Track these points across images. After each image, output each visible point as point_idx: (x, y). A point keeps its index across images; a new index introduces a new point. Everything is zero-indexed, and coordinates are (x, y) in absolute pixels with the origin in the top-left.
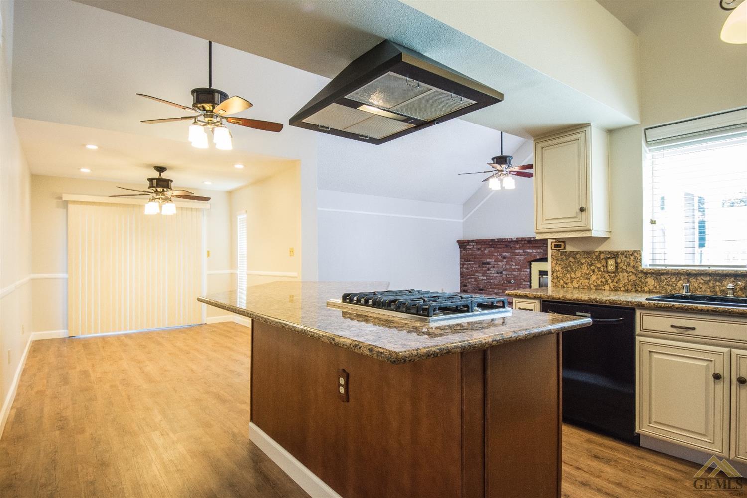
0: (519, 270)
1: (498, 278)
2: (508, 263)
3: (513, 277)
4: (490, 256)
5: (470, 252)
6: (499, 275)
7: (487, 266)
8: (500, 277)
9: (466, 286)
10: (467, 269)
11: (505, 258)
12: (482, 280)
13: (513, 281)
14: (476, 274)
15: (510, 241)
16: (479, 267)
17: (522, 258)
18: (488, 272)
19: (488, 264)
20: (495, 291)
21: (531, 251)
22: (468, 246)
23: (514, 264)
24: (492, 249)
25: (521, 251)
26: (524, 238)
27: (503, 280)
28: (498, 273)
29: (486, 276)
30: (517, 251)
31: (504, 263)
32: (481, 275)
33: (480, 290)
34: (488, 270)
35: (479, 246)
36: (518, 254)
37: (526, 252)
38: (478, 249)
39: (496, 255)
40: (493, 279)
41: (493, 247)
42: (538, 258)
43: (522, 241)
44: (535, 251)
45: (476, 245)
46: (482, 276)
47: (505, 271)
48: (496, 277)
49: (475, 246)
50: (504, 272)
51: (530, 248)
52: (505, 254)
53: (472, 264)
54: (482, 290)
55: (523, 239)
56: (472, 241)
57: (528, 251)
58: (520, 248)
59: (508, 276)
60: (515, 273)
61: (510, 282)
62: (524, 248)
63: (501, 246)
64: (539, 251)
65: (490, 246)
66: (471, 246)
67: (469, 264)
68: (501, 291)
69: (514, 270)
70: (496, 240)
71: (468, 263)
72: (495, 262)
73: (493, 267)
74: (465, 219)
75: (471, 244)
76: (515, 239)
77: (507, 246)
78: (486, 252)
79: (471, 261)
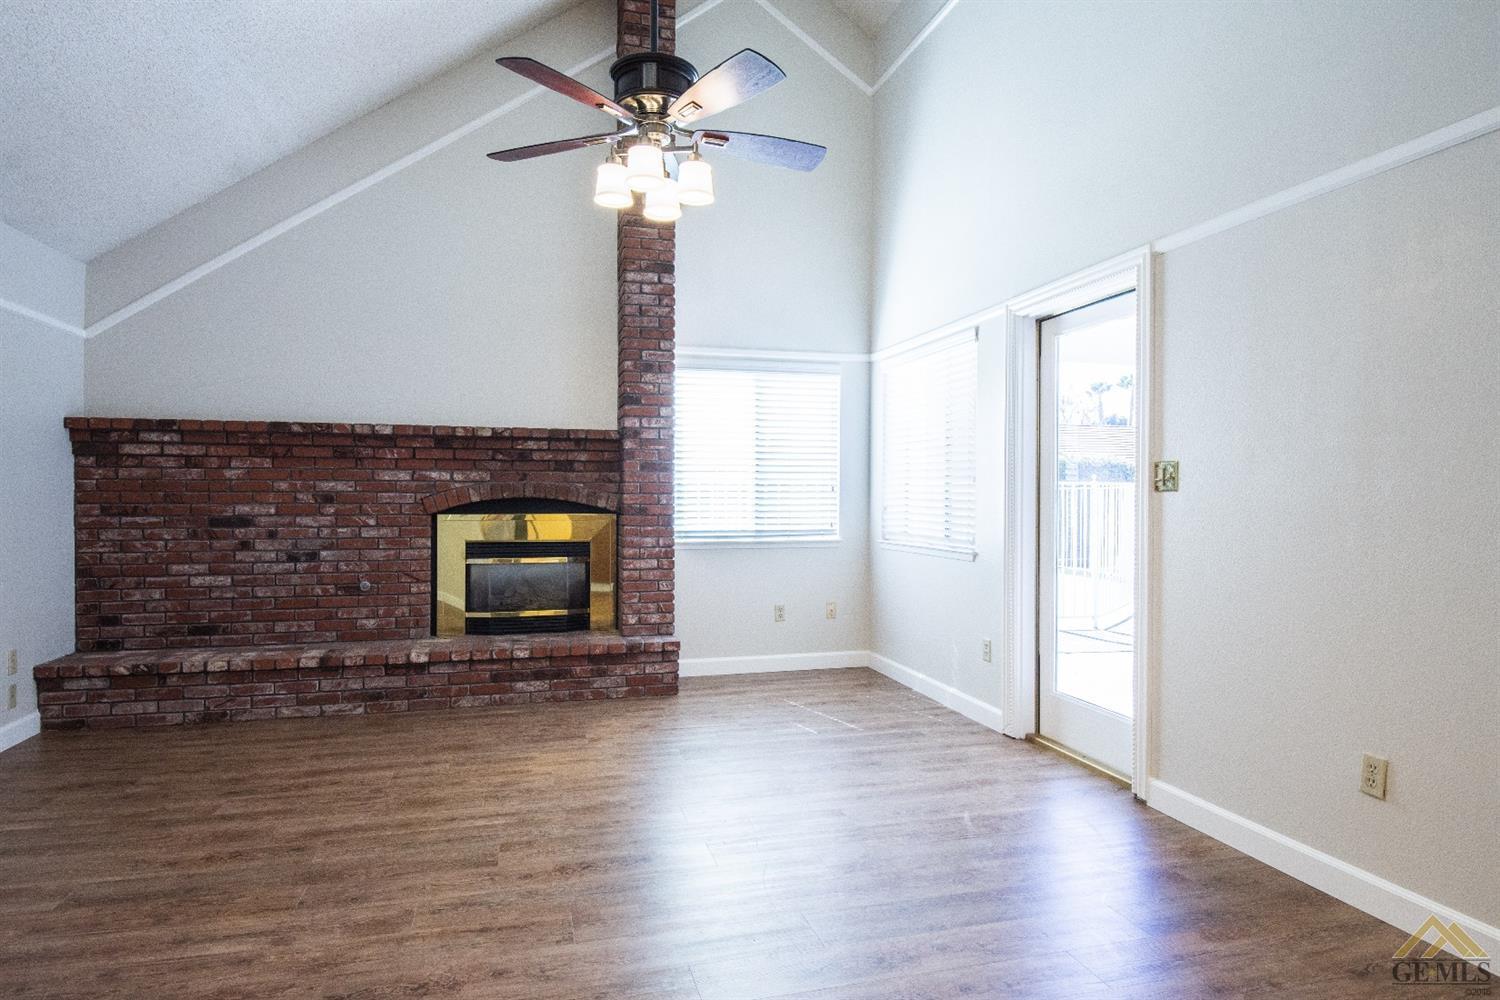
0: (391, 541)
1: (295, 579)
2: (340, 519)
3: (366, 567)
4: (254, 489)
5: (140, 472)
6: (301, 566)
7: (239, 532)
8: (307, 571)
9: (114, 621)
10: (123, 547)
11: (328, 498)
12: (210, 588)
13: (366, 584)
14: (175, 568)
15: (362, 437)
16: (194, 535)
17: (409, 498)
18: (240, 556)
19: (245, 521)
20: (280, 627)
21: (447, 476)
22: (128, 449)
23: (372, 522)
24: (267, 463)
25: (404, 476)
26: (426, 428)
27: (320, 583)
28: (292, 558)
29: (232, 573)
30: (386, 476)
31: (326, 520)
32: (202, 568)
33: (197, 631)
34: (245, 545)
35: (196, 450)
36: (392, 486)
37: (425, 479)
38: (189, 462)
39: (284, 486)
40: (269, 581)
41: (274, 457)
42: (475, 499)
43: (415, 436)
44: (458, 476)
45: (182, 443)
46: (212, 572)
47: (325, 548)
48: (288, 572)
49: (175, 450)
50: (324, 553)
51: (438, 464)
52: (327, 486)
53: (152, 525)
54: (210, 630)
55: (421, 433)
56: (165, 425)
57: (434, 475)
58: (397, 465)
59: (343, 567)
60: (378, 555)
61: (352, 589)
62: (417, 464)
63: (316, 452)
64: (474, 475)
65: (257, 450)
66: (147, 450)
67: (137, 526)
68: (309, 626)
69: (373, 543)
70: (296, 429)
71: (124, 519)
72: (277, 514)
73: (272, 535)
74: (99, 328)
75: (154, 437)
76: (388, 431)
77: (341, 454)
78: (228, 473)
79: (146, 513)
